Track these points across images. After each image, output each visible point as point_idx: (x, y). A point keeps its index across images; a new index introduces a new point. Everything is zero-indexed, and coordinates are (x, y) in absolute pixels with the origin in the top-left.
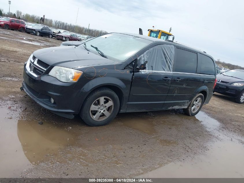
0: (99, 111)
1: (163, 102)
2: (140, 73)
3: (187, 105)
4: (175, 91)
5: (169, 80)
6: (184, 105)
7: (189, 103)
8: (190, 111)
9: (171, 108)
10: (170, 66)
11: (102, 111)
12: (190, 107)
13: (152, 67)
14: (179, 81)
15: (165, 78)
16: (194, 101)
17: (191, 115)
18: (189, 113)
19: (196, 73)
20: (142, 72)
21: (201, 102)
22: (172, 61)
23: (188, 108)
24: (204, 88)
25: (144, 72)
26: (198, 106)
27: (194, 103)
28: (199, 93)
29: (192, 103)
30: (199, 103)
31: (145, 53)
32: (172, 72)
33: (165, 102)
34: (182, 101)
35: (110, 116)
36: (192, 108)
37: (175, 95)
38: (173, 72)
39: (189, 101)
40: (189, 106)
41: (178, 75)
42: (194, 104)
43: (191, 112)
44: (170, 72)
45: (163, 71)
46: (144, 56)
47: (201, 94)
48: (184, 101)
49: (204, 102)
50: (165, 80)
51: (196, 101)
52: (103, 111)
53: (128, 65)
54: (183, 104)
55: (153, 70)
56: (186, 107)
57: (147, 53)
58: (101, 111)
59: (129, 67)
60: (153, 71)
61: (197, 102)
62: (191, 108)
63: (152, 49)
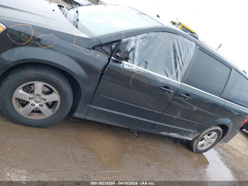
0: (31, 103)
1: (154, 122)
2: (121, 65)
3: (192, 136)
4: (178, 111)
5: (170, 92)
6: (187, 136)
7: (197, 135)
8: (195, 145)
9: (164, 133)
10: (180, 72)
11: (37, 105)
12: (196, 141)
13: (146, 63)
14: (187, 99)
15: (164, 87)
16: (205, 134)
17: (196, 151)
18: (193, 148)
19: (220, 97)
20: (125, 66)
21: (216, 138)
22: (185, 66)
23: (193, 141)
24: (226, 121)
25: (129, 66)
26: (210, 143)
27: (205, 137)
28: (216, 126)
29: (201, 136)
30: (212, 138)
31: (139, 37)
32: (179, 83)
33: (157, 123)
34: (186, 130)
35: (52, 116)
36: (200, 143)
37: (175, 117)
38: (182, 83)
39: (196, 132)
40: (196, 138)
41: (189, 91)
42: (203, 138)
43: (196, 147)
44: (176, 82)
45: (164, 75)
46: (136, 41)
47: (219, 128)
48: (190, 130)
49: (221, 140)
50: (163, 90)
51: (209, 135)
52: (39, 104)
53: (101, 45)
54: (187, 133)
55: (146, 68)
56: (191, 139)
57: (143, 38)
58: (35, 104)
59: (102, 49)
60: (147, 71)
61: (209, 137)
62: (198, 143)
63: (153, 34)
